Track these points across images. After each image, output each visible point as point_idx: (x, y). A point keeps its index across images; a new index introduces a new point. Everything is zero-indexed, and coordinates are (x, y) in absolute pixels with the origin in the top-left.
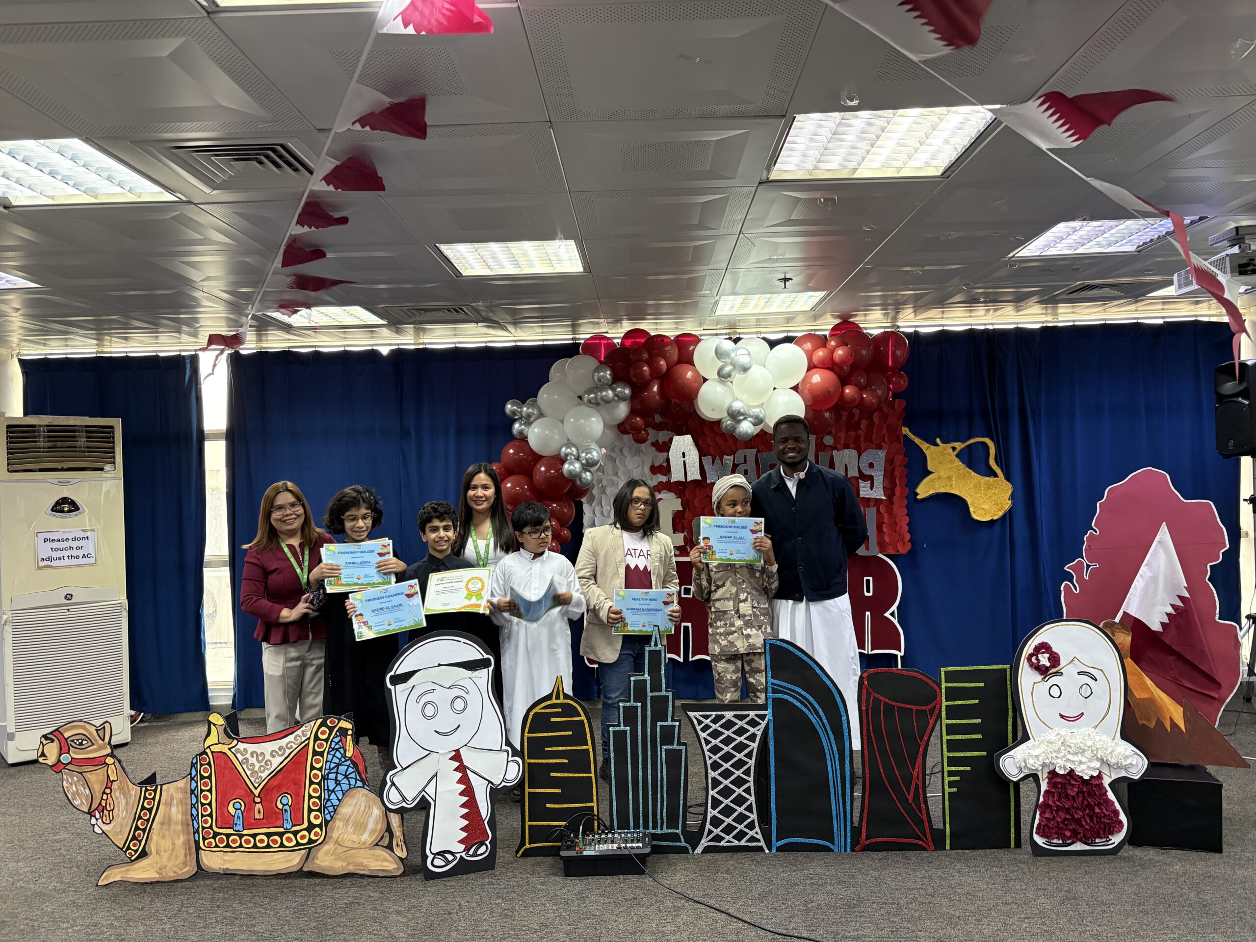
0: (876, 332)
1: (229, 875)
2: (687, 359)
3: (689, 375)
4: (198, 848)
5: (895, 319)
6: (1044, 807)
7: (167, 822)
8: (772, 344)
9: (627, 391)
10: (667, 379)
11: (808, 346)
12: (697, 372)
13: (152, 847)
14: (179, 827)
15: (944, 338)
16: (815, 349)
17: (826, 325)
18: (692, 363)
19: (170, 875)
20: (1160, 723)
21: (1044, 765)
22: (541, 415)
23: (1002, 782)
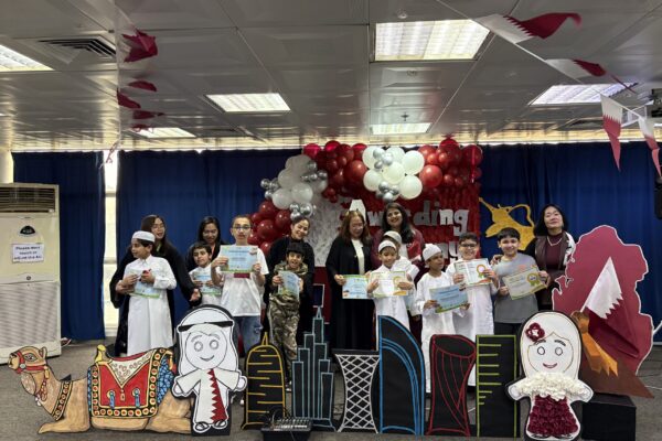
0: (465, 145)
1: (107, 430)
2: (359, 158)
3: (359, 166)
4: (91, 416)
5: (476, 137)
6: (533, 415)
7: (75, 401)
8: (406, 150)
9: (325, 175)
10: (347, 168)
11: (426, 152)
12: (364, 165)
13: (67, 414)
14: (81, 404)
15: (504, 148)
16: (430, 153)
17: (438, 140)
18: (361, 160)
19: (76, 429)
20: (603, 370)
21: (533, 392)
22: (280, 187)
23: (510, 400)
